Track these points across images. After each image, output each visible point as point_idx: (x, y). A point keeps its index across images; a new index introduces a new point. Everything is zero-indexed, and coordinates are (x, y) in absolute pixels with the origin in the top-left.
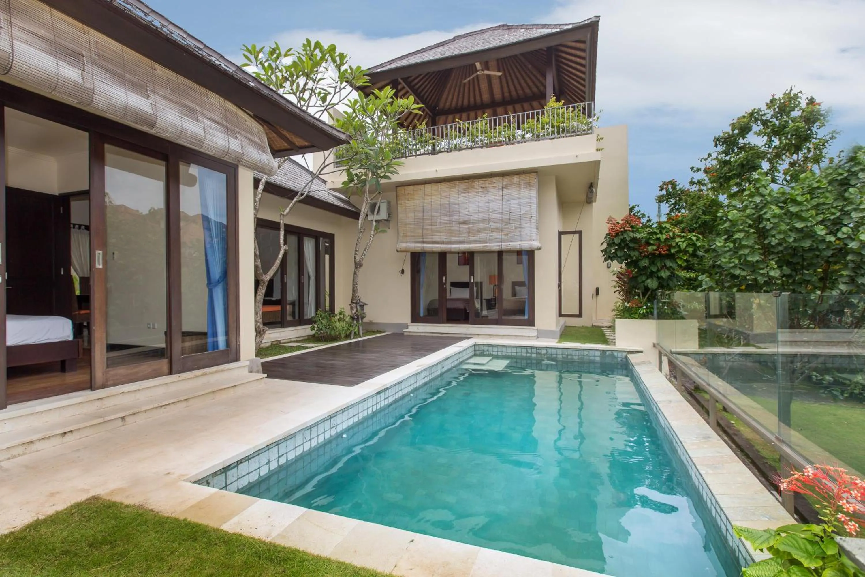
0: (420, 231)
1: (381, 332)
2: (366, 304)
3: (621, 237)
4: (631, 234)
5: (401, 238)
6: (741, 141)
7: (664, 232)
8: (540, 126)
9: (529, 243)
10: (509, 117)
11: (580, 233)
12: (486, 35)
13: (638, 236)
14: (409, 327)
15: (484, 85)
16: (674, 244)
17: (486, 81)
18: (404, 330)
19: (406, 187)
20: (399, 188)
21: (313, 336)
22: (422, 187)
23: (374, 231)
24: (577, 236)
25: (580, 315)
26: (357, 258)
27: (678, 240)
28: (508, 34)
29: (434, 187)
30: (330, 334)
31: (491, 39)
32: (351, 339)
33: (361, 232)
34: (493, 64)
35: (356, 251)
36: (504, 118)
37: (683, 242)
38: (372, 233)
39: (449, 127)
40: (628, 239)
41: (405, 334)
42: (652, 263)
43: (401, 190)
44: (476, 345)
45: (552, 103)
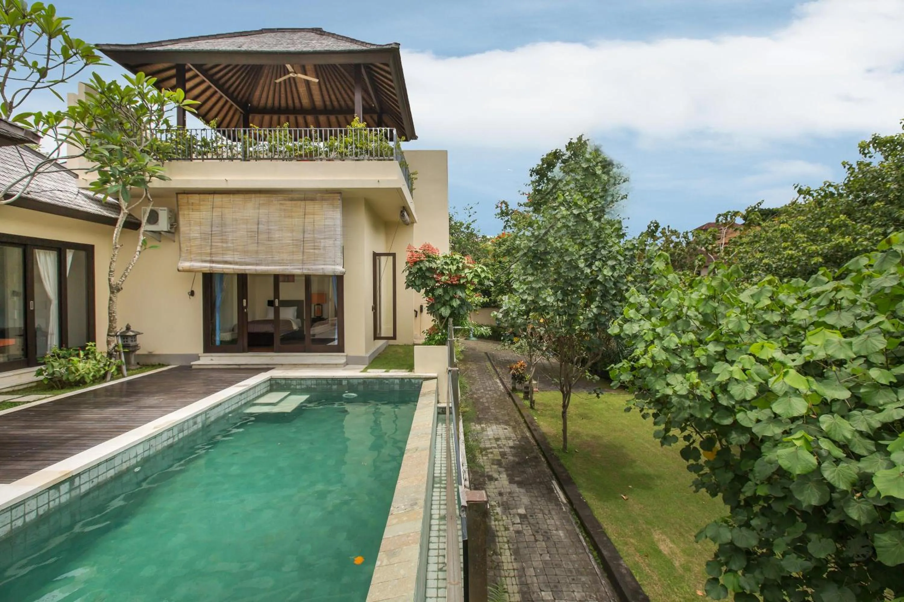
0: (208, 248)
1: (163, 365)
2: (139, 334)
3: (418, 266)
4: (427, 264)
5: (183, 255)
6: (549, 174)
7: (455, 263)
8: (343, 145)
9: (333, 267)
10: (310, 131)
11: (394, 255)
12: (296, 36)
13: (434, 265)
14: (201, 358)
15: (302, 90)
16: (463, 275)
17: (304, 85)
18: (192, 363)
19: (189, 195)
20: (180, 196)
21: (40, 383)
22: (210, 197)
23: (141, 247)
24: (391, 258)
25: (394, 338)
26: (112, 281)
27: (467, 271)
28: (318, 40)
29: (226, 199)
30: (68, 379)
31: (298, 41)
32: (106, 382)
33: (117, 248)
34: (309, 68)
35: (111, 271)
36: (306, 131)
37: (471, 273)
38: (139, 248)
39: (242, 131)
40: (424, 269)
41: (194, 367)
42: (446, 291)
43: (183, 199)
44: (271, 379)
45: (358, 123)
